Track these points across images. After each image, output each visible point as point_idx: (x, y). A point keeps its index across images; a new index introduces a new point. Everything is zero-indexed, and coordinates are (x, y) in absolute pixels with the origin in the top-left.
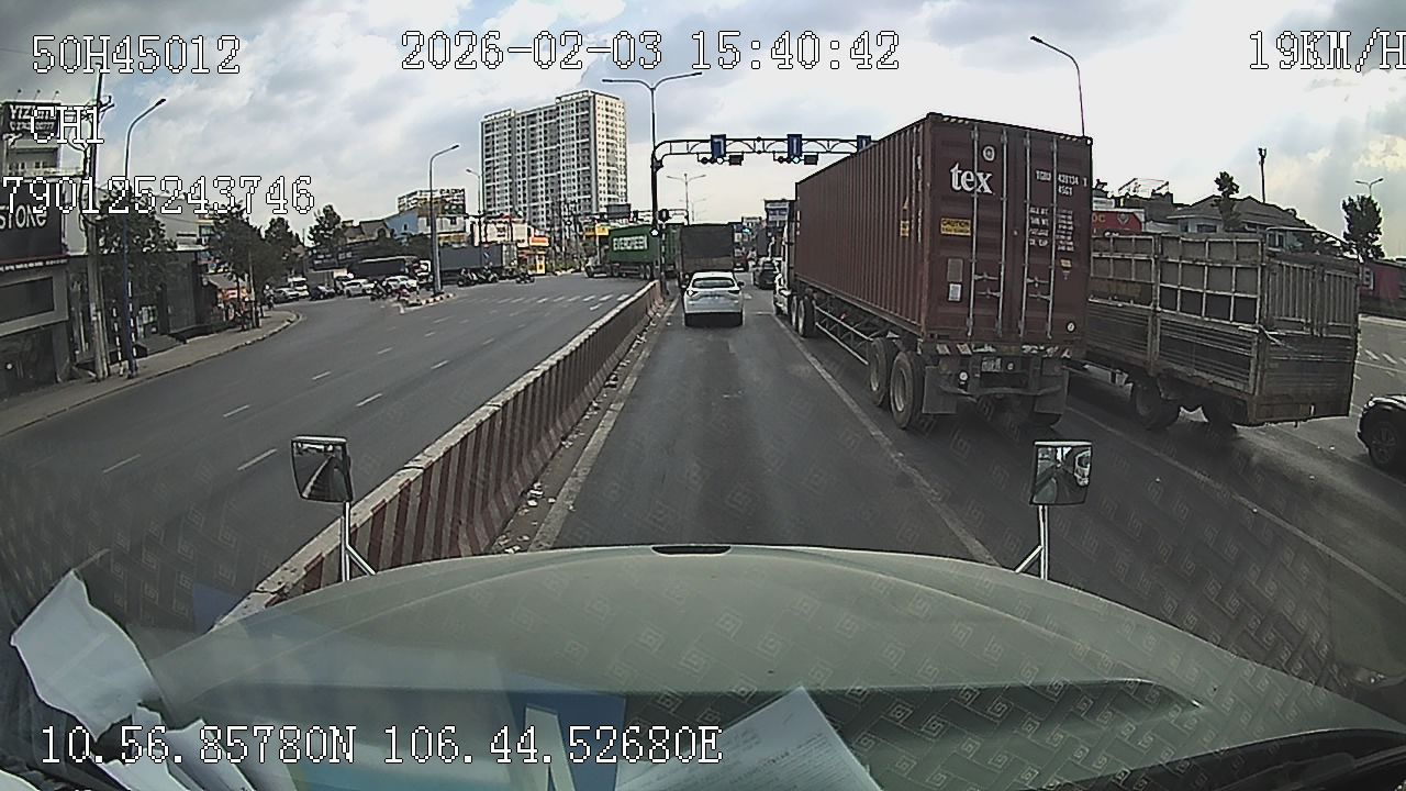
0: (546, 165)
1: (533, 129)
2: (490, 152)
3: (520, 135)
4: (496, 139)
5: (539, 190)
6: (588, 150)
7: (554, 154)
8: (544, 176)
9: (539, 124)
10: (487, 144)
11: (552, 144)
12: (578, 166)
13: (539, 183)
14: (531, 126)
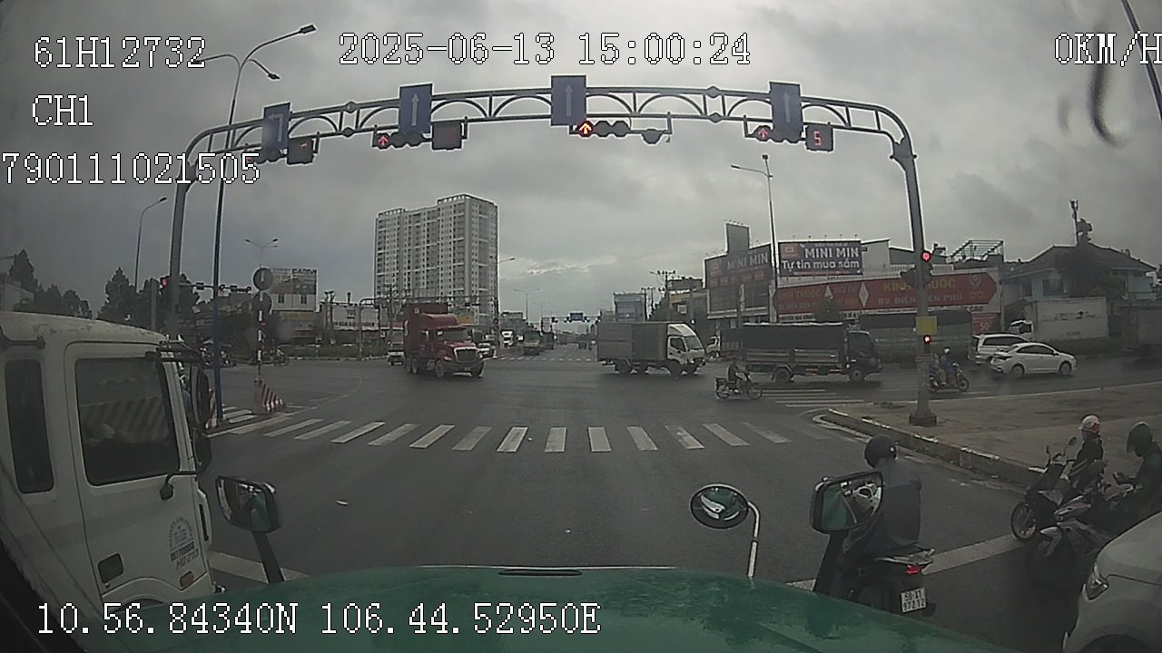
0: (428, 259)
1: (418, 227)
2: (382, 245)
3: (407, 231)
4: (387, 234)
5: (421, 281)
6: (463, 247)
7: (435, 250)
8: (426, 268)
9: (423, 222)
10: (380, 237)
11: (433, 241)
12: (454, 262)
13: (422, 275)
14: (418, 224)
